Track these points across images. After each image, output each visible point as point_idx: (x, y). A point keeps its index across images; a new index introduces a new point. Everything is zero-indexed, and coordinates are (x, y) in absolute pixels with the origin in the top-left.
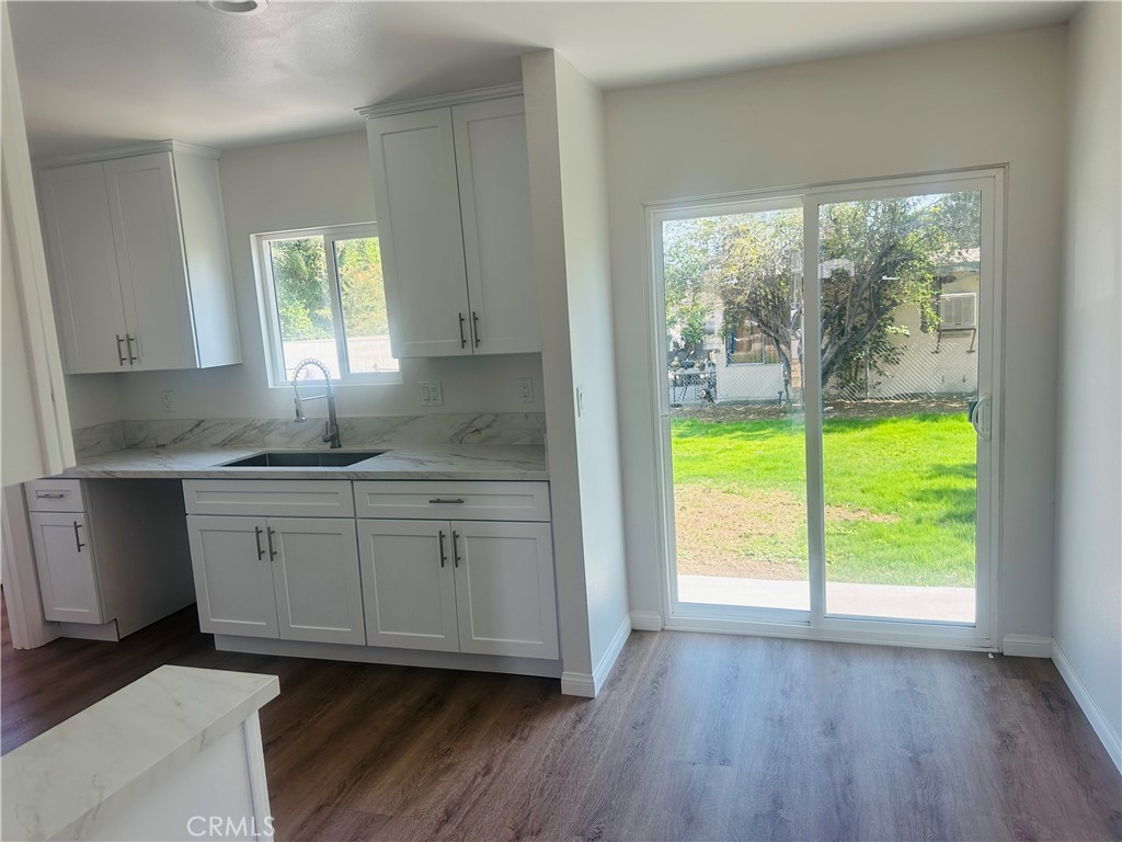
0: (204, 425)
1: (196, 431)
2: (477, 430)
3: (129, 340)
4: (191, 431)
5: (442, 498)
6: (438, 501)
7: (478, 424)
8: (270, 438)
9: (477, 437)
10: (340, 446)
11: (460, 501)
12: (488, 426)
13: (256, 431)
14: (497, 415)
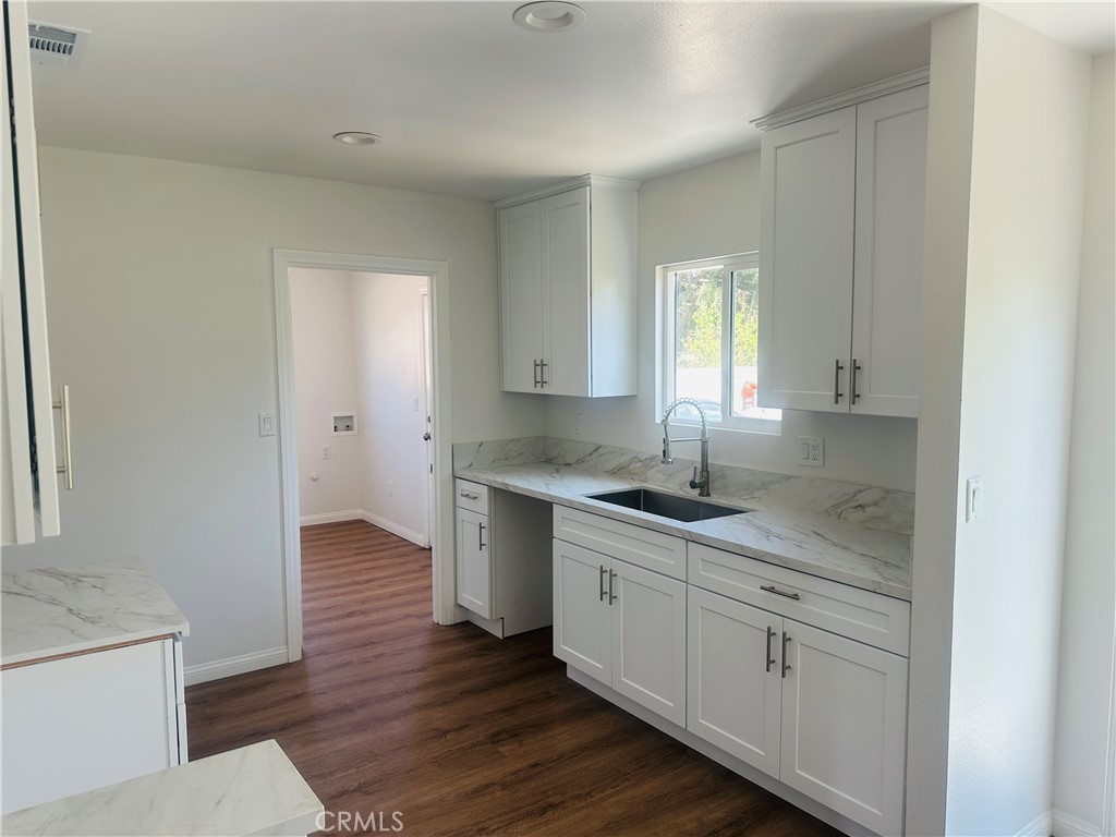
0: (601, 451)
1: (595, 455)
2: (860, 506)
3: (543, 365)
4: (590, 454)
5: (778, 587)
6: (772, 590)
7: (863, 498)
8: (651, 473)
9: (859, 515)
10: (709, 495)
11: (795, 597)
12: (876, 504)
13: (639, 464)
14: (887, 492)
